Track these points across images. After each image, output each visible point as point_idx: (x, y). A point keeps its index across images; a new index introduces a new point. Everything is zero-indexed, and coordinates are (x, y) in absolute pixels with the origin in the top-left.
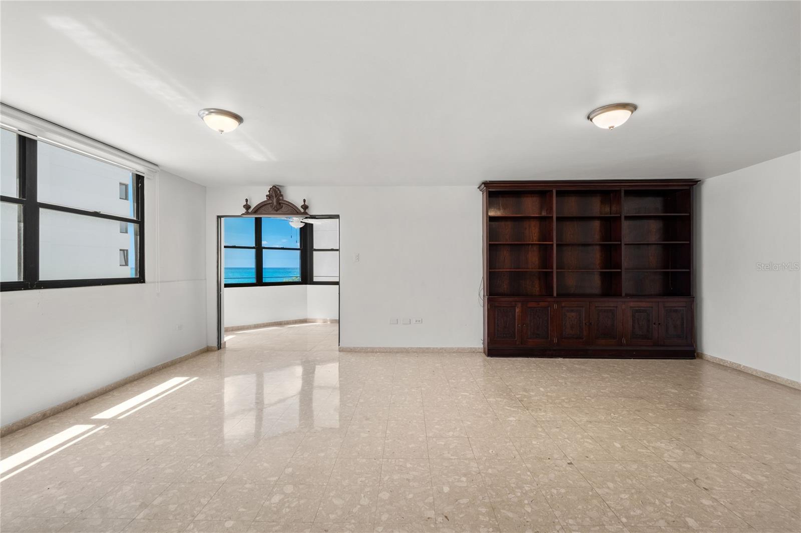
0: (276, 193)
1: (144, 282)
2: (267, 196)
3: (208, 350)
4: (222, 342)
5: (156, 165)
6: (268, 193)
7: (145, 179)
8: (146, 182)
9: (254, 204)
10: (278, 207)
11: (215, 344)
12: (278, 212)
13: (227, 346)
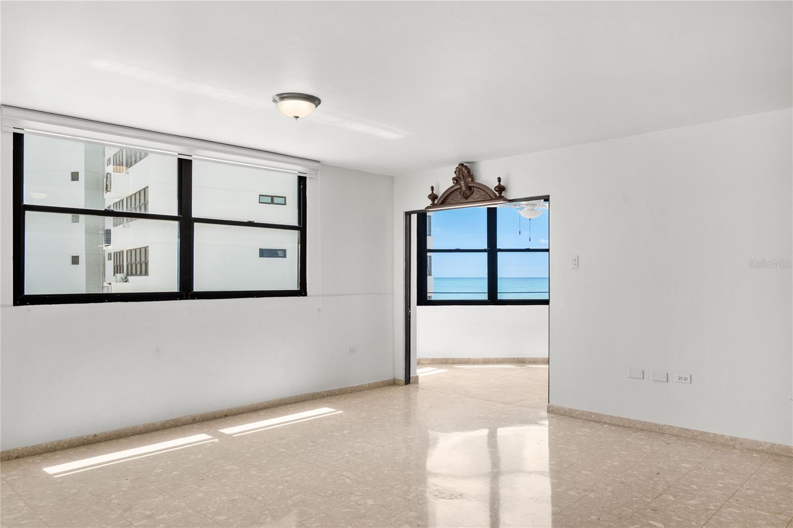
0: (465, 173)
1: (305, 295)
2: (453, 179)
3: (394, 383)
4: (411, 376)
5: (318, 162)
6: (455, 176)
7: (307, 179)
8: (308, 183)
9: (440, 191)
10: (468, 193)
11: (401, 376)
12: (469, 200)
13: (420, 381)
